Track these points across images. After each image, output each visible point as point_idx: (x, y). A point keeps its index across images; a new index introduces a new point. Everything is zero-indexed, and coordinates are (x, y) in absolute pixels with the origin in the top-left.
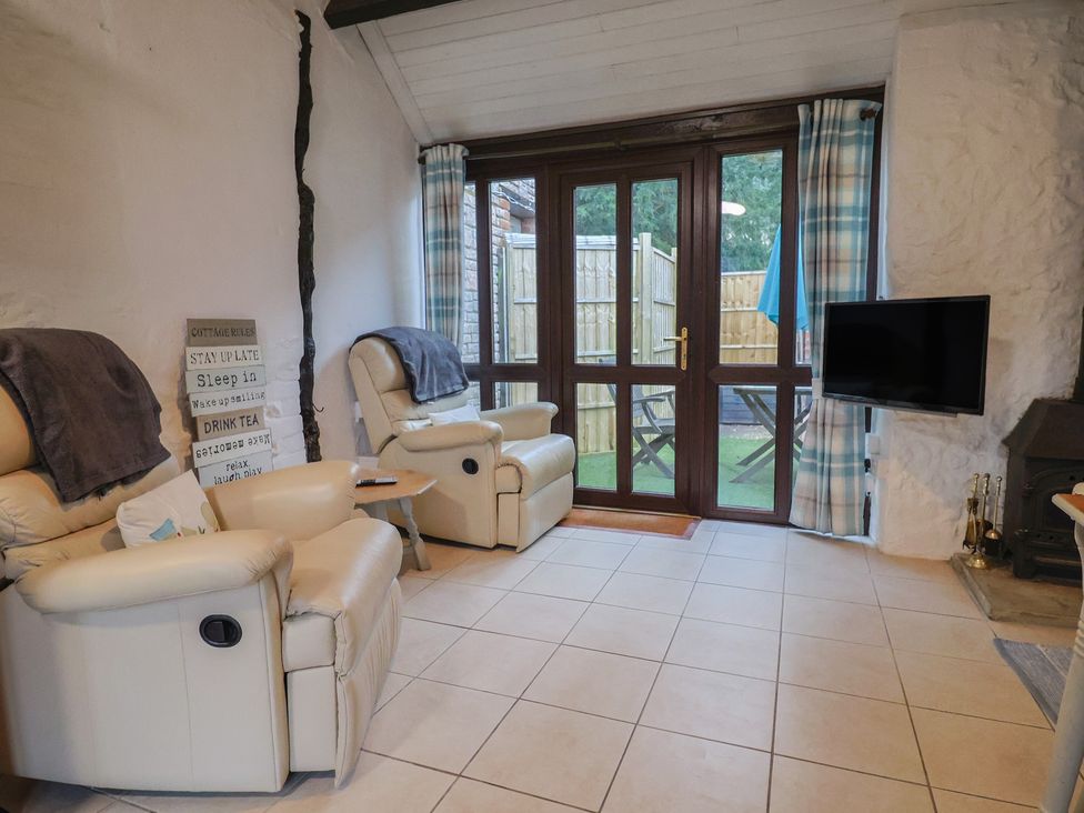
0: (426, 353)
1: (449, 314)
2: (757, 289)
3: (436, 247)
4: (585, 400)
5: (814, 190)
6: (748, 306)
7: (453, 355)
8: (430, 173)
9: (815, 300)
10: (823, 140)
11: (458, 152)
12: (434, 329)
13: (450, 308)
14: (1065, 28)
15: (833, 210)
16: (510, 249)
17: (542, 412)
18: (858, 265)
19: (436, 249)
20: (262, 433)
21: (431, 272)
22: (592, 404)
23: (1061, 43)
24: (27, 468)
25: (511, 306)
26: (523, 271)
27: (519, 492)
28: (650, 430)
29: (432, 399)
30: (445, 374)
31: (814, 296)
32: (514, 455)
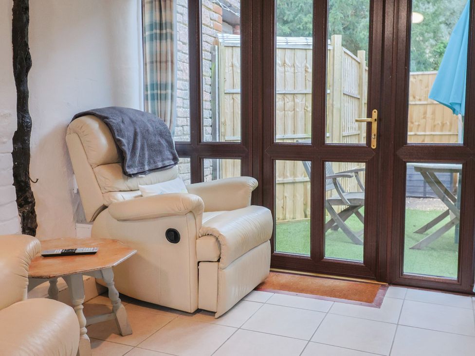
0: (138, 130)
1: (163, 97)
2: (427, 86)
3: (152, 38)
4: (284, 176)
6: (420, 100)
7: (165, 134)
12: (150, 111)
13: (163, 92)
16: (222, 47)
17: (243, 185)
19: (151, 39)
21: (148, 60)
22: (290, 179)
25: (222, 96)
27: (218, 261)
28: (340, 202)
29: (143, 173)
30: (155, 150)
32: (214, 226)
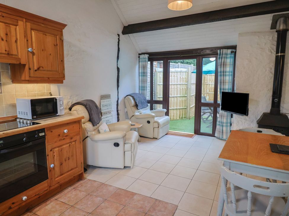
0: (140, 99)
1: (144, 90)
3: (141, 76)
5: (221, 67)
7: (145, 99)
8: (141, 60)
9: (221, 90)
10: (223, 58)
11: (147, 56)
12: (141, 93)
13: (144, 88)
14: (271, 38)
15: (224, 72)
16: (157, 72)
17: (163, 111)
18: (230, 83)
20: (111, 115)
21: (140, 81)
23: (271, 41)
24: (89, 121)
25: (157, 86)
26: (160, 77)
27: (158, 127)
29: (141, 109)
30: (143, 104)
31: (221, 89)
32: (157, 120)
